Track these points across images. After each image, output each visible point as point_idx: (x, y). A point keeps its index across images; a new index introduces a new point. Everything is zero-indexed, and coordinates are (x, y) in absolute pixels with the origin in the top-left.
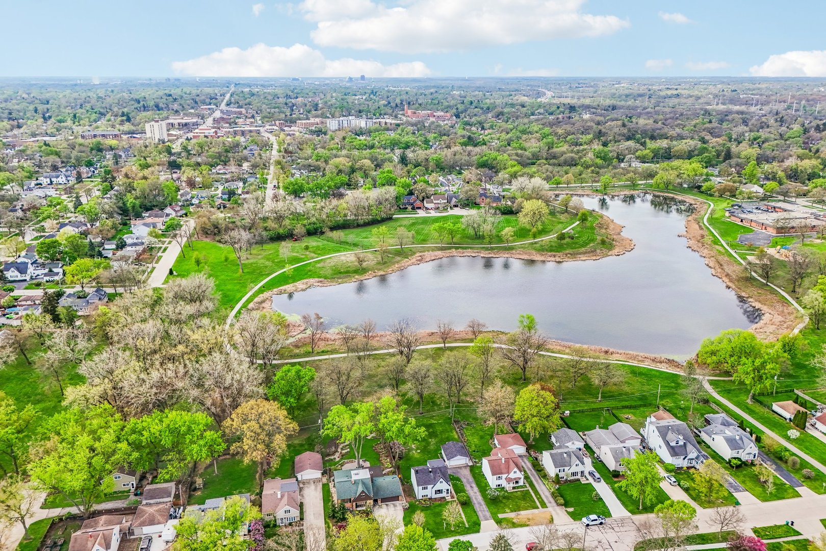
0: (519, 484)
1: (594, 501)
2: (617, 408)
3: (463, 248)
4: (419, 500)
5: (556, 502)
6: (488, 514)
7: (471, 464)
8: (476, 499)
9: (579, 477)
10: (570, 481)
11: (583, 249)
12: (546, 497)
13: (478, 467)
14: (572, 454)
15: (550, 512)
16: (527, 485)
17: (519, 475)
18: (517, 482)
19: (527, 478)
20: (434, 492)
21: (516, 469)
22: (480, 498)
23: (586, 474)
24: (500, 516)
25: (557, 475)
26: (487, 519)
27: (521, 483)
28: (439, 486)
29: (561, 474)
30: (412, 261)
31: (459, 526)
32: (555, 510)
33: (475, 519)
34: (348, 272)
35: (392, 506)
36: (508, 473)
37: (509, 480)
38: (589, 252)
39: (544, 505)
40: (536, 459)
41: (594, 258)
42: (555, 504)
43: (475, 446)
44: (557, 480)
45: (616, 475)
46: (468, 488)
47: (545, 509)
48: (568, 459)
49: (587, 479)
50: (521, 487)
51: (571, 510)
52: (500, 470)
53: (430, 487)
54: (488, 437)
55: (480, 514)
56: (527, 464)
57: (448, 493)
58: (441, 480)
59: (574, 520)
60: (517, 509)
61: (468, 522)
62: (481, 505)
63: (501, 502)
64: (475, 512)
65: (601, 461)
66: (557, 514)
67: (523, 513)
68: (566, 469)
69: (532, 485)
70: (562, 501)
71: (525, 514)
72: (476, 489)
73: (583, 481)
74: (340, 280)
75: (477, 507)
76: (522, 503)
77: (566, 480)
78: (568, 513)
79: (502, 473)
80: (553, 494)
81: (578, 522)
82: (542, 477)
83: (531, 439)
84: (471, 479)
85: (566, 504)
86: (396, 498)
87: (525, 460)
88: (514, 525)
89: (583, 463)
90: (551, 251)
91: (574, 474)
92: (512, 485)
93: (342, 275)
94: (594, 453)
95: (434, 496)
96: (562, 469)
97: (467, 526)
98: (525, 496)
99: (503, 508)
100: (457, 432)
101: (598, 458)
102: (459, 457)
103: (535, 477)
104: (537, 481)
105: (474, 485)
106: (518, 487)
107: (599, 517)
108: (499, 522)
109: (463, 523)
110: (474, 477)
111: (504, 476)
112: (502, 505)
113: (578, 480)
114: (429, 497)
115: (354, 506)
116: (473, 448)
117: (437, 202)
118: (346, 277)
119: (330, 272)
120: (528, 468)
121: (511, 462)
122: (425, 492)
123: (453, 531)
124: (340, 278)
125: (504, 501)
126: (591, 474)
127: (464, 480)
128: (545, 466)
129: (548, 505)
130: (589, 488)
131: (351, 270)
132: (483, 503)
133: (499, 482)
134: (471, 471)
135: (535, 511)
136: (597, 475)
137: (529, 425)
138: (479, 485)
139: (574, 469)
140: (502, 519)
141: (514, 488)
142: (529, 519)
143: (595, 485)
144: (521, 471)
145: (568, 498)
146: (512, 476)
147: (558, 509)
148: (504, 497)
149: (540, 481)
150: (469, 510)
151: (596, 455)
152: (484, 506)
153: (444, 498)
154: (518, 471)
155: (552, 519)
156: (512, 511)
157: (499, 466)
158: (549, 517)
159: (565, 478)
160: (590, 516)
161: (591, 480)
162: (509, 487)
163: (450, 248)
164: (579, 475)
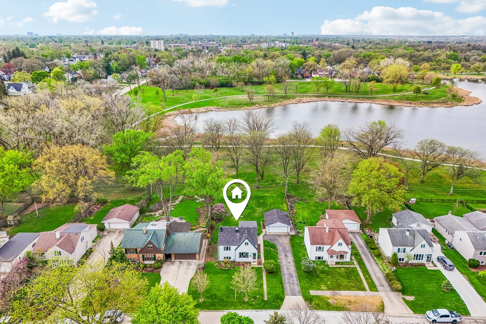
0: (345, 260)
1: (443, 291)
2: (472, 202)
3: (334, 97)
4: (219, 263)
5: (390, 286)
6: (297, 288)
7: (293, 233)
8: (287, 269)
9: (424, 261)
10: (412, 265)
11: (436, 101)
12: (379, 279)
13: (300, 237)
14: (416, 233)
15: (381, 298)
16: (355, 262)
17: (345, 248)
18: (342, 257)
19: (355, 254)
20: (238, 255)
21: (341, 241)
22: (292, 268)
23: (434, 258)
24: (313, 293)
25: (395, 255)
26: (293, 294)
27: (347, 258)
28: (243, 248)
29: (400, 255)
30: (292, 102)
31: (255, 298)
32: (387, 296)
33: (278, 291)
34: (240, 104)
35: (186, 264)
36: (332, 244)
37: (331, 253)
38: (441, 103)
39: (373, 287)
40: (371, 237)
41: (446, 106)
42: (388, 289)
43: (304, 219)
44: (395, 261)
45: (474, 265)
46: (282, 256)
47: (375, 293)
48: (410, 238)
49: (435, 266)
50: (347, 263)
51: (411, 298)
52: (323, 240)
53: (233, 248)
54: (320, 212)
55: (287, 287)
56: (360, 242)
57: (254, 258)
58: (247, 241)
59: (415, 312)
60: (338, 287)
61: (269, 294)
62: (292, 277)
63: (318, 276)
64: (282, 283)
65: (453, 248)
66: (391, 301)
67: (344, 293)
68: (408, 249)
69: (361, 263)
70: (399, 286)
71: (344, 295)
72: (291, 258)
73: (430, 266)
74: (232, 109)
75: (286, 278)
76: (345, 282)
77: (407, 263)
78: (407, 302)
79: (323, 244)
80: (387, 276)
81: (420, 316)
82: (375, 256)
83: (368, 219)
84: (288, 247)
85: (403, 291)
86: (191, 256)
87: (358, 237)
88: (329, 307)
89: (431, 246)
90: (408, 100)
91: (417, 257)
92: (335, 260)
93: (235, 106)
94: (444, 239)
95: (238, 260)
96: (402, 248)
97: (266, 298)
98: (351, 274)
99: (318, 284)
100: (287, 205)
101: (449, 245)
102: (279, 224)
103: (366, 255)
104: (368, 260)
105: (290, 255)
106: (343, 263)
107: (451, 313)
108: (309, 299)
109: (262, 295)
110: (293, 246)
111: (326, 247)
112: (318, 280)
113: (423, 265)
114: (232, 260)
115: (141, 259)
116: (301, 219)
117: (321, 73)
118: (237, 107)
119: (227, 104)
120: (359, 244)
121: (337, 232)
122: (227, 254)
123: (244, 303)
124: (232, 107)
125: (322, 276)
126: (440, 260)
127: (280, 248)
128: (381, 245)
129: (379, 288)
130: (437, 276)
131: (243, 103)
132: (294, 274)
133: (320, 254)
134: (291, 240)
135: (361, 293)
136: (449, 262)
137: (365, 199)
138: (295, 256)
139: (418, 250)
140: (313, 296)
141: (337, 263)
142: (350, 302)
143: (445, 272)
144: (347, 244)
145: (407, 283)
146: (336, 248)
147: (392, 295)
148: (323, 272)
149: (372, 260)
150: (275, 281)
151: (447, 242)
152: (295, 279)
153: (250, 263)
154: (344, 244)
155: (383, 306)
156: (330, 289)
157: (322, 235)
158: (378, 303)
159: (405, 260)
160: (439, 310)
161: (440, 267)
162: (331, 261)
163: (324, 96)
164: (425, 259)
